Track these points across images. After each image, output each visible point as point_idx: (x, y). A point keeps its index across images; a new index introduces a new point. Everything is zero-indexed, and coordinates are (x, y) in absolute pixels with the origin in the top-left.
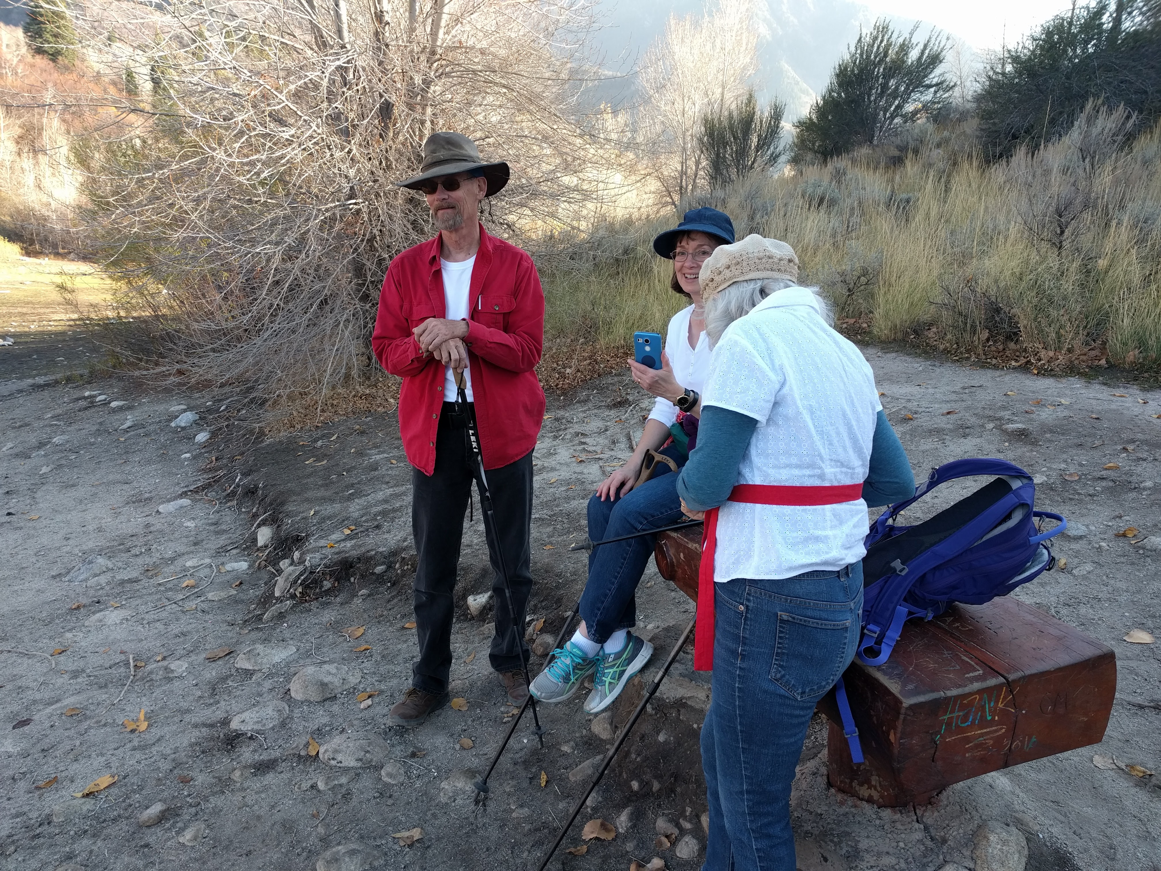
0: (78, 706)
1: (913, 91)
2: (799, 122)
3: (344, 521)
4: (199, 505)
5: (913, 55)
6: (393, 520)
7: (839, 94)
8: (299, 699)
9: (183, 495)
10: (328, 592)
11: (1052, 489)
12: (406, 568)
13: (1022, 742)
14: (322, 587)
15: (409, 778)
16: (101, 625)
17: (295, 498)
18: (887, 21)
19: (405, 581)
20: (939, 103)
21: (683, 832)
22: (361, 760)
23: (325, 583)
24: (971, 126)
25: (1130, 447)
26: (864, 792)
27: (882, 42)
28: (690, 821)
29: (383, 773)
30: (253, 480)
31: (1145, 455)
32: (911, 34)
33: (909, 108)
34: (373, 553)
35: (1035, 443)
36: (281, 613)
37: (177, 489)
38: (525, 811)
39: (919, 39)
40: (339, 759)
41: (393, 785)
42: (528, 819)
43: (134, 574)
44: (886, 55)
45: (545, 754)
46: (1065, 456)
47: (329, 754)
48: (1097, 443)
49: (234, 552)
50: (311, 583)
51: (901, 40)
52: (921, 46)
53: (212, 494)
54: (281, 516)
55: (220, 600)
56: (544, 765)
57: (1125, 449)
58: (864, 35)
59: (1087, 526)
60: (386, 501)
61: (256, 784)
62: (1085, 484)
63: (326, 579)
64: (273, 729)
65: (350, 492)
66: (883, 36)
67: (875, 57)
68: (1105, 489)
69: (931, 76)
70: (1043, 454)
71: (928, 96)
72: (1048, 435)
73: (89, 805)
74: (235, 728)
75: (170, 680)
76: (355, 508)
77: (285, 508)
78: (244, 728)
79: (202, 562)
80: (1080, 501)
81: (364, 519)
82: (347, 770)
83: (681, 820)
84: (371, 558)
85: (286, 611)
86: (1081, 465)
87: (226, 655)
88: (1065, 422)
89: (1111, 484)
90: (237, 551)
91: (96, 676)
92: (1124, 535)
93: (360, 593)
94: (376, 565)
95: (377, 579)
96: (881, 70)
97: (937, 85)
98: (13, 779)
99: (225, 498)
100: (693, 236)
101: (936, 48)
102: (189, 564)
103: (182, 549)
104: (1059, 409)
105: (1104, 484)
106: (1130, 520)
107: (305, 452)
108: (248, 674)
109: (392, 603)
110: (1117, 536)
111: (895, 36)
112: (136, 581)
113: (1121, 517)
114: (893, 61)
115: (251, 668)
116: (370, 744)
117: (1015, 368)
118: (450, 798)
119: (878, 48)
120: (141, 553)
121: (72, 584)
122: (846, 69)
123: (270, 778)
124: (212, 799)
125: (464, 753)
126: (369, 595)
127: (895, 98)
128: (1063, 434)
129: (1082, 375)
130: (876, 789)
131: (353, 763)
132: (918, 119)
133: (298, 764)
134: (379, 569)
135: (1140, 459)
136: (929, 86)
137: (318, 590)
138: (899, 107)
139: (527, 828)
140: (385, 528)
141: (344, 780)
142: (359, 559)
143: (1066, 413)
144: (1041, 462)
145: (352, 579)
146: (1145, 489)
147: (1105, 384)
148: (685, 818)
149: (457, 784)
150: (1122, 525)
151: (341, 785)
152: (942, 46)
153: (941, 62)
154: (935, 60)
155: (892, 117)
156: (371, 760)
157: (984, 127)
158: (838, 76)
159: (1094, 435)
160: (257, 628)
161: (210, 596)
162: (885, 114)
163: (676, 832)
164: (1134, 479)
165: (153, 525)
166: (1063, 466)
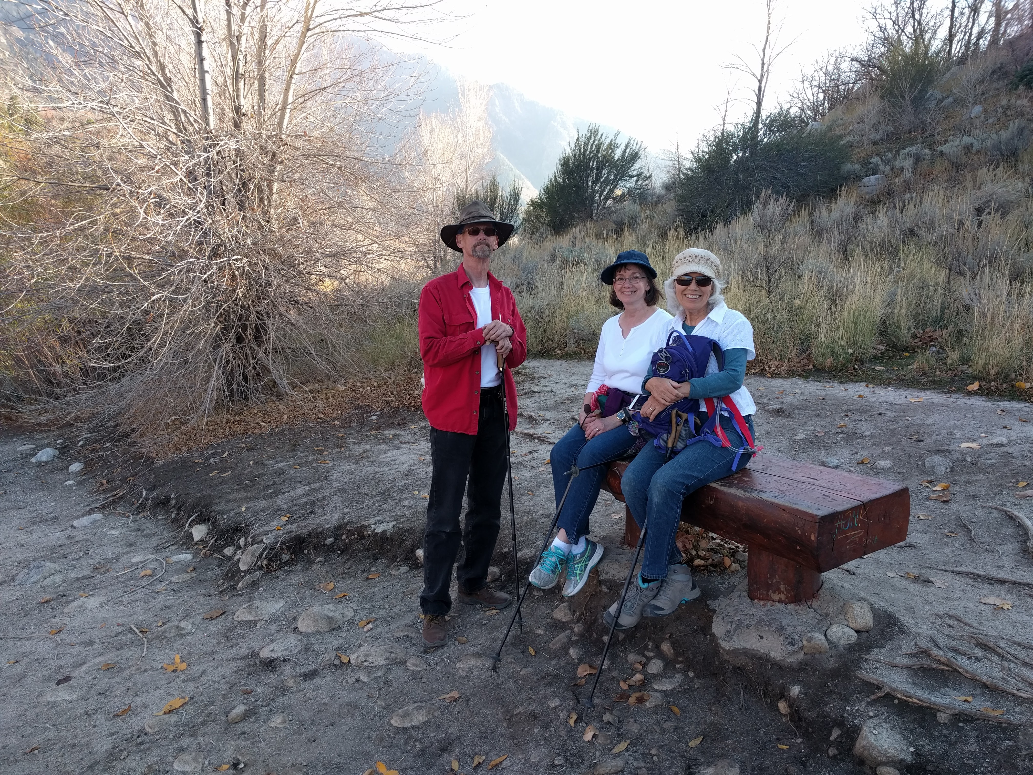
0: (110, 662)
1: (620, 179)
2: (532, 201)
3: (276, 512)
4: (112, 518)
5: (618, 153)
6: (322, 506)
7: (564, 181)
8: (310, 631)
9: (91, 512)
10: (287, 563)
11: (810, 442)
12: (353, 537)
13: (871, 539)
14: (281, 559)
15: (430, 666)
16: (82, 610)
17: (218, 500)
18: (597, 126)
19: (354, 547)
20: (640, 189)
21: (649, 659)
22: (388, 659)
23: (284, 556)
24: (671, 207)
25: (849, 414)
26: (776, 596)
27: (594, 142)
28: (652, 651)
29: (408, 664)
30: (162, 493)
31: (859, 418)
32: (616, 136)
33: (618, 192)
34: (321, 529)
35: (789, 416)
36: (254, 581)
37: (78, 508)
38: (529, 670)
39: (622, 141)
40: (371, 660)
41: (420, 671)
42: (534, 673)
43: (86, 573)
44: (598, 152)
45: (524, 637)
46: (811, 422)
47: (362, 658)
48: (828, 413)
49: (173, 547)
50: (273, 557)
51: (608, 141)
52: (623, 146)
53: (120, 509)
54: (212, 514)
55: (184, 582)
56: (528, 643)
57: (847, 416)
58: (580, 136)
59: (839, 460)
60: (306, 495)
61: (309, 686)
62: (830, 437)
63: (284, 553)
64: (299, 652)
65: (271, 491)
66: (595, 137)
67: (590, 153)
68: (843, 439)
69: (633, 168)
70: (797, 422)
71: (631, 184)
72: (797, 411)
73: (174, 718)
74: (266, 656)
75: (183, 636)
76: (281, 501)
77: (214, 508)
78: (274, 655)
79: (147, 557)
80: (830, 447)
81: (294, 508)
82: (379, 667)
83: (646, 652)
84: (321, 533)
85: (258, 579)
86: (823, 427)
87: (221, 615)
88: (804, 402)
89: (845, 436)
90: (176, 547)
91: (109, 642)
92: (863, 463)
93: (317, 561)
94: (326, 538)
95: (328, 549)
96: (595, 163)
97: (638, 175)
98: (87, 714)
99: (135, 510)
100: (628, 267)
101: (634, 148)
102: (134, 560)
103: (119, 550)
104: (796, 395)
105: (841, 436)
106: (863, 454)
107: (202, 468)
108: (251, 624)
109: (349, 564)
110: (859, 463)
111: (604, 137)
112: (90, 577)
113: (857, 453)
114: (604, 157)
115: (252, 619)
116: (392, 648)
117: (754, 374)
118: (468, 672)
119: (592, 145)
120: (81, 557)
121: (25, 587)
122: (568, 160)
123: (317, 681)
124: (277, 699)
125: (463, 646)
126: (325, 561)
127: (607, 185)
128: (806, 410)
129: (800, 376)
130: (783, 593)
131: (382, 662)
132: (625, 201)
133: (336, 670)
134: (329, 541)
135: (857, 420)
136: (631, 177)
137: (279, 562)
138: (611, 191)
139: (535, 679)
140: (319, 511)
141: (380, 673)
142: (309, 535)
143: (802, 397)
144: (797, 427)
145: (306, 552)
146: (866, 436)
147: (817, 381)
148: (648, 650)
149: (470, 663)
150: (859, 458)
151: (379, 677)
152: (638, 146)
153: (639, 158)
154: (635, 157)
155: (607, 198)
156: (396, 658)
157: (680, 208)
158: (562, 165)
159: (825, 409)
160: (236, 595)
161: (174, 579)
162: (600, 197)
163: (644, 660)
164: (857, 431)
165: (76, 536)
166: (812, 428)
